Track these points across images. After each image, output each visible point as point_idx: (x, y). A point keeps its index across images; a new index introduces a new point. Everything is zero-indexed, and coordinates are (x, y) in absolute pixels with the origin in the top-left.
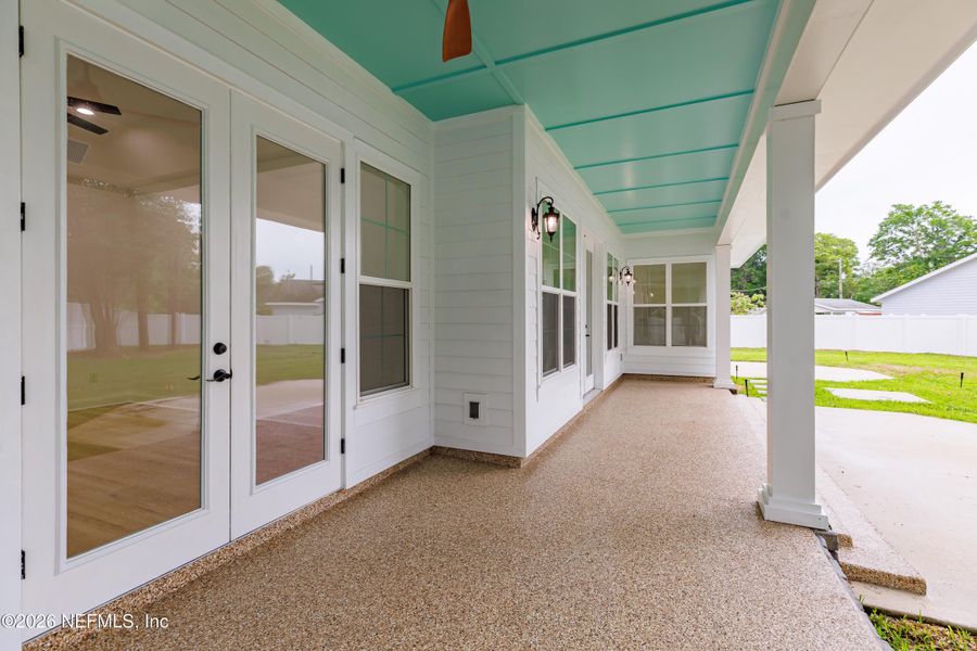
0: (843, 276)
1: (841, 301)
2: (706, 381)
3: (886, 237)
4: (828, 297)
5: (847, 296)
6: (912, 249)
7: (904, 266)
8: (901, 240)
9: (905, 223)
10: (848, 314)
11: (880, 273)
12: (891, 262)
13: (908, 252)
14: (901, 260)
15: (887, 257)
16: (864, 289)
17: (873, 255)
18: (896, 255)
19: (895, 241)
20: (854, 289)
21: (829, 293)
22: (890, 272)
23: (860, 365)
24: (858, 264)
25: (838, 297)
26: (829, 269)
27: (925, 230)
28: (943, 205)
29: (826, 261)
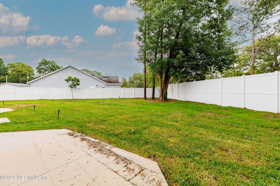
0: (28, 77)
3: (41, 67)
8: (44, 69)
9: (46, 64)
17: (37, 72)
18: (43, 73)
19: (43, 69)
21: (24, 82)
24: (34, 74)
26: (24, 75)
27: (50, 67)
28: (54, 62)
29: (23, 72)
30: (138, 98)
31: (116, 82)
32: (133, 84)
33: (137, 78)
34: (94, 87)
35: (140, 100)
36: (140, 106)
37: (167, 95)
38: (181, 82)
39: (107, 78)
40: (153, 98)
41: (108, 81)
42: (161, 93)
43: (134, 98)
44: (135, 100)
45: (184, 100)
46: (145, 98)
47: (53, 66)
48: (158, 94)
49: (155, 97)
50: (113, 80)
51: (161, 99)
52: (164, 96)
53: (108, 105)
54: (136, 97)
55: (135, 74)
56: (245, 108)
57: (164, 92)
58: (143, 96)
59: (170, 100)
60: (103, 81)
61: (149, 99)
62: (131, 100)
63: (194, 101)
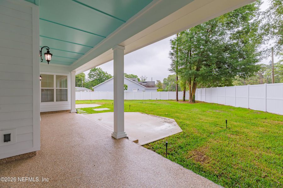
0: (83, 82)
1: (82, 88)
2: (68, 111)
3: (91, 74)
4: (79, 87)
5: (83, 87)
6: (96, 77)
7: (94, 80)
8: (94, 75)
9: (94, 71)
10: (85, 91)
11: (90, 82)
12: (92, 79)
13: (95, 77)
14: (94, 79)
15: (91, 78)
16: (87, 85)
17: (89, 77)
18: (93, 78)
19: (93, 75)
20: (85, 85)
21: (80, 86)
22: (92, 82)
23: (94, 103)
24: (85, 79)
25: (82, 87)
26: (80, 80)
27: (98, 73)
28: (101, 68)
29: (79, 78)
30: (171, 100)
31: (153, 87)
32: (168, 85)
33: (171, 79)
34: (136, 91)
35: (173, 102)
36: (172, 105)
37: (194, 98)
38: (209, 87)
39: (146, 83)
40: (184, 100)
41: (147, 86)
42: (190, 96)
43: (168, 99)
44: (169, 101)
45: (210, 102)
46: (178, 100)
47: (100, 72)
48: (188, 97)
49: (178, 99)
50: (151, 84)
51: (190, 101)
52: (192, 98)
53: (149, 104)
54: (169, 99)
55: (169, 76)
56: (249, 108)
57: (192, 96)
58: (175, 99)
59: (198, 102)
60: (143, 85)
61: (181, 101)
62: (166, 101)
63: (216, 103)
